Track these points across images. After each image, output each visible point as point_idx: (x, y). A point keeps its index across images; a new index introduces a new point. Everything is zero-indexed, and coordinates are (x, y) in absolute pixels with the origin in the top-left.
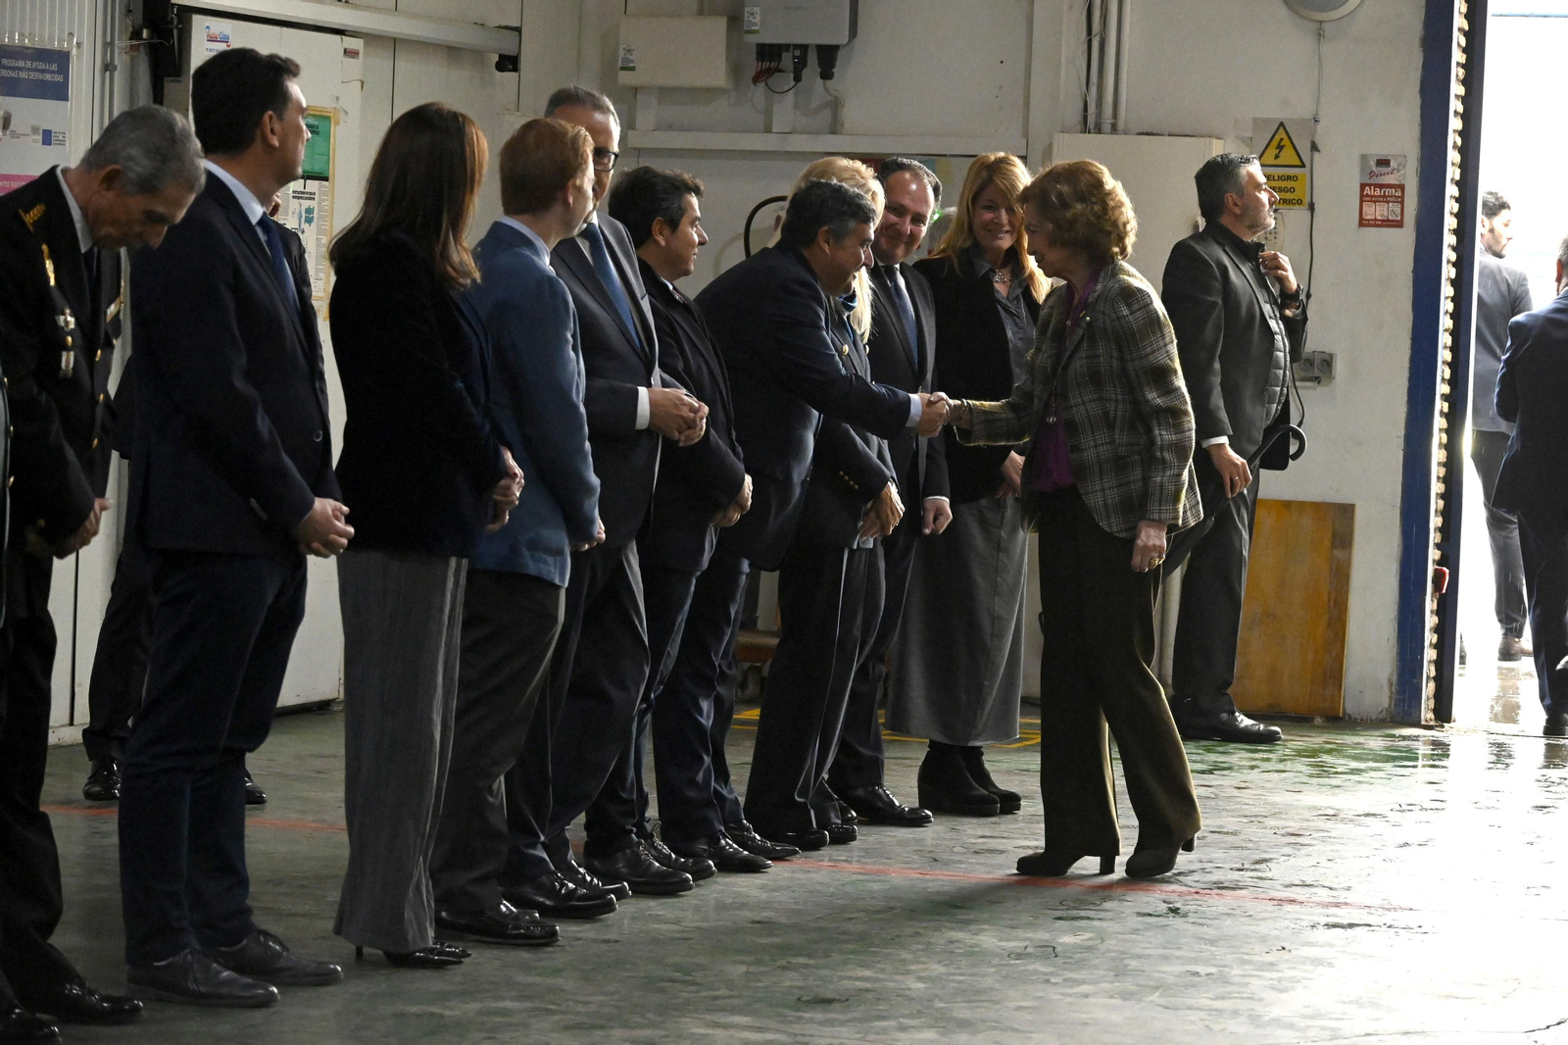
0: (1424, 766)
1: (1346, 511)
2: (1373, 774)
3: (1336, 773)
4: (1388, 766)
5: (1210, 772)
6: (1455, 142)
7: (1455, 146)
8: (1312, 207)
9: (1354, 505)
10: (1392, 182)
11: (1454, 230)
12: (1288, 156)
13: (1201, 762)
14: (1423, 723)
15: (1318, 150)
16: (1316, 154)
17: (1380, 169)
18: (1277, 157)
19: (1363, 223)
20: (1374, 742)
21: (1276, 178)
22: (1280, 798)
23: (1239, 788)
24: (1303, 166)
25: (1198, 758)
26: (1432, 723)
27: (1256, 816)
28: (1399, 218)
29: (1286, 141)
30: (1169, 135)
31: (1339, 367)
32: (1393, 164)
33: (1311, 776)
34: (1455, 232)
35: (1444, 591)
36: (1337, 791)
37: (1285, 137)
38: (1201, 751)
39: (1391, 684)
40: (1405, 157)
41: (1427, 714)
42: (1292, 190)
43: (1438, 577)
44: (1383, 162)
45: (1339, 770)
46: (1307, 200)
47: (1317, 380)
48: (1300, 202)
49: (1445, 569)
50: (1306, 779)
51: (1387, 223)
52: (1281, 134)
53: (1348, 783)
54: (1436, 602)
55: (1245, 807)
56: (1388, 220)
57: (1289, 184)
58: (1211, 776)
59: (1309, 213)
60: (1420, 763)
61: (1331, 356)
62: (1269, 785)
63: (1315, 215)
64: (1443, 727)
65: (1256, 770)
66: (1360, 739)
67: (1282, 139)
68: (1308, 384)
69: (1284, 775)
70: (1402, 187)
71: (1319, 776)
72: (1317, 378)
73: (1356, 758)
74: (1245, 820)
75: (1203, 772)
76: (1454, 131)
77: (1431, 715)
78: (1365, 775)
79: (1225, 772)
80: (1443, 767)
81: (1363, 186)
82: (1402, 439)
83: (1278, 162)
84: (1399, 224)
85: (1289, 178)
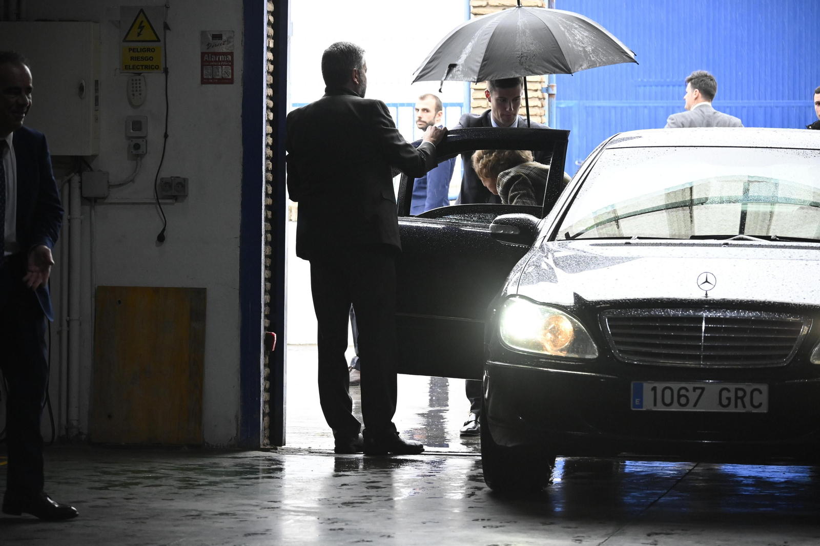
0: (263, 478)
1: (200, 294)
2: (226, 485)
3: (199, 485)
4: (236, 479)
5: (106, 488)
6: (269, 20)
7: (269, 23)
8: (166, 71)
9: (205, 289)
10: (225, 50)
11: (271, 85)
12: (147, 34)
13: (100, 481)
14: (262, 447)
15: (169, 29)
16: (168, 32)
17: (215, 41)
18: (139, 34)
19: (204, 81)
20: (227, 462)
21: (139, 50)
22: (158, 505)
23: (127, 499)
24: (159, 41)
25: (97, 479)
26: (268, 447)
27: (140, 518)
28: (230, 77)
29: (145, 23)
30: (60, 21)
31: (192, 188)
32: (224, 38)
33: (180, 488)
34: (270, 86)
35: (273, 350)
36: (200, 498)
37: (145, 20)
38: (99, 474)
39: (237, 421)
40: (234, 32)
41: (263, 441)
42: (151, 59)
43: (269, 339)
44: (218, 37)
45: (201, 483)
46: (162, 66)
47: (176, 198)
48: (157, 67)
49: (273, 333)
50: (176, 490)
51: (222, 81)
52: (141, 18)
53: (206, 492)
54: (267, 358)
55: (133, 512)
56: (223, 79)
57: (148, 54)
58: (107, 491)
59: (164, 75)
60: (261, 475)
61: (185, 180)
62: (150, 496)
63: (168, 76)
64: (277, 449)
65: (140, 486)
66: (216, 460)
67: (142, 22)
68: (170, 201)
69: (160, 488)
70: (232, 54)
71: (186, 488)
72: (174, 196)
73: (214, 474)
74: (132, 522)
75: (101, 489)
76: (268, 12)
77: (267, 441)
78: (219, 485)
79: (117, 488)
80: (277, 478)
81: (203, 54)
82: (238, 240)
83: (140, 38)
84: (231, 81)
85: (149, 50)
